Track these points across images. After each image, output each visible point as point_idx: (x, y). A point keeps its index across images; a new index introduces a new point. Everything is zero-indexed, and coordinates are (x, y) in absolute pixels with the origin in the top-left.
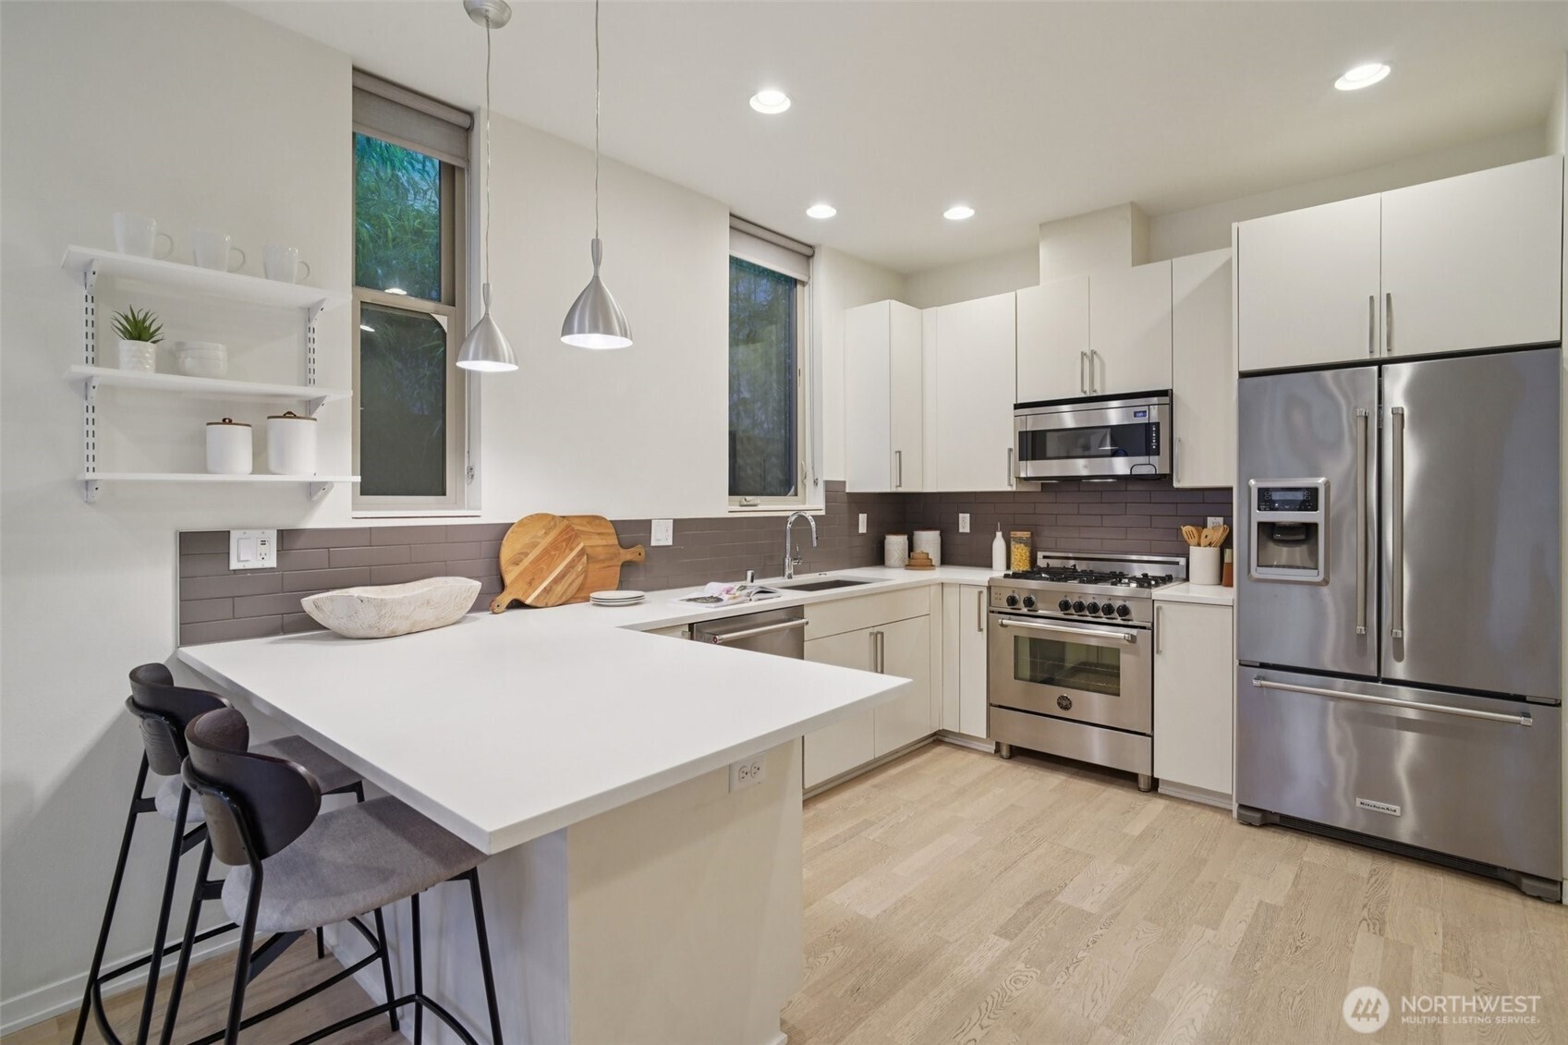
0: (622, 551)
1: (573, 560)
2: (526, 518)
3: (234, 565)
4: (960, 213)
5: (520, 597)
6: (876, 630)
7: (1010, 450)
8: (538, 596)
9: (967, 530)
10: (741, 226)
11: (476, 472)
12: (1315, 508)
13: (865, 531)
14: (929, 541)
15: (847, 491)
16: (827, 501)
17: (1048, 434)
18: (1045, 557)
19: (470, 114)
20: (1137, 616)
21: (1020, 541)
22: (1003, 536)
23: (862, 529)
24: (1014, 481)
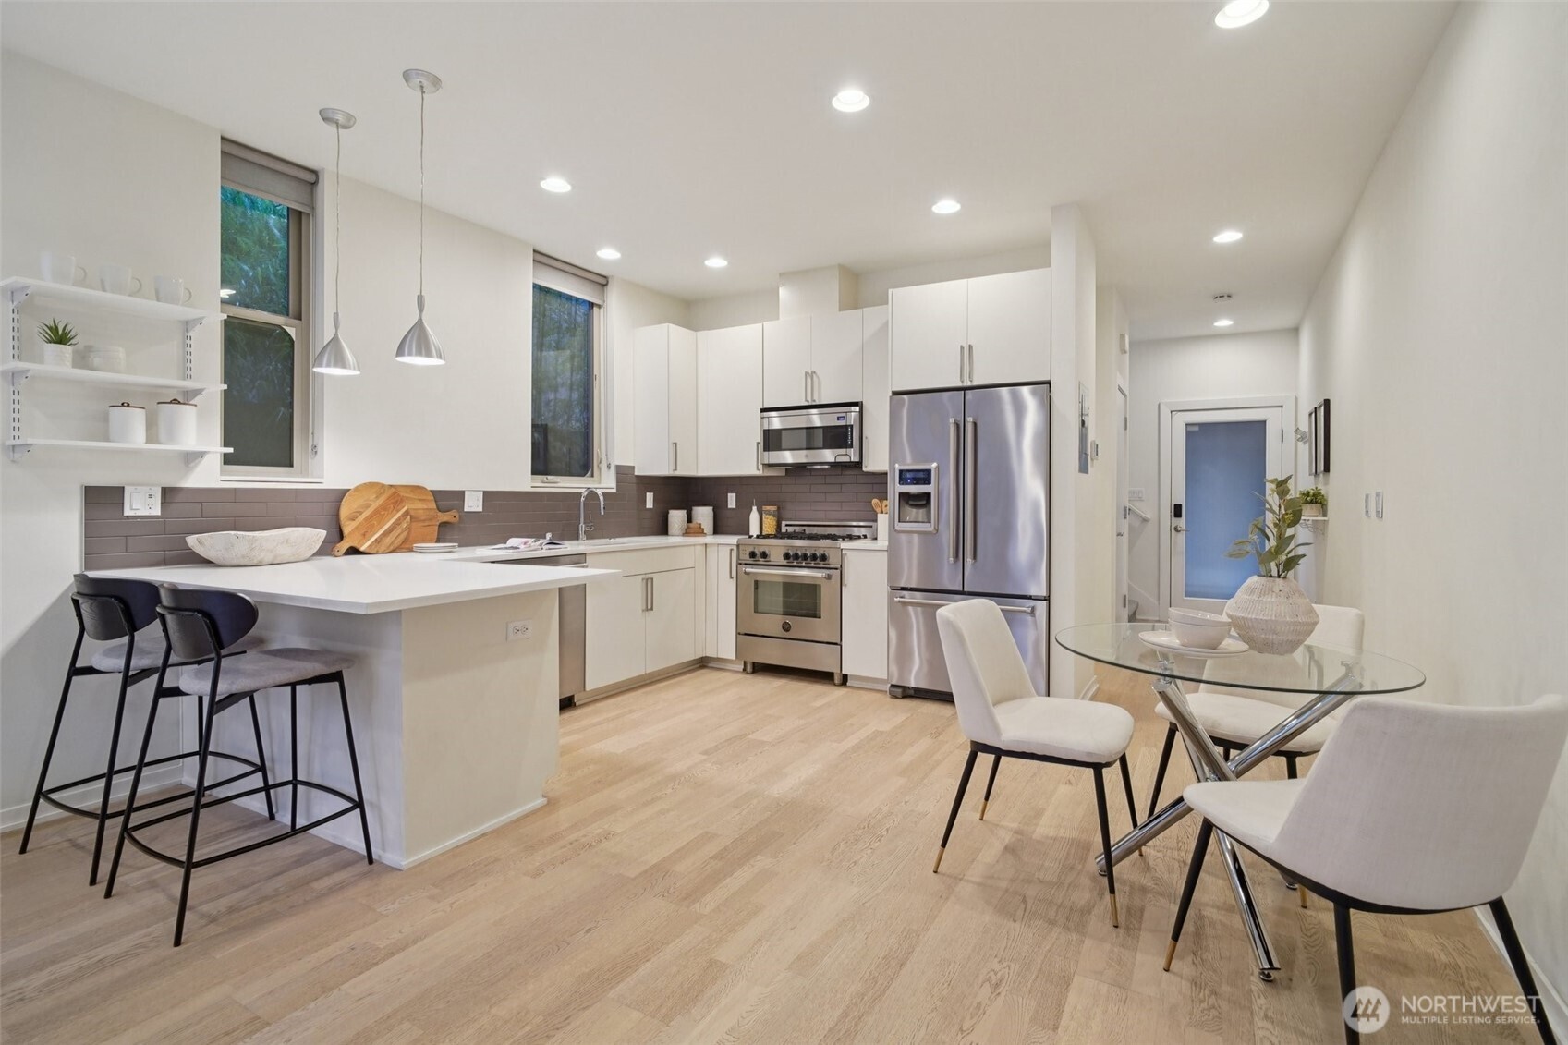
0: (440, 514)
1: (399, 519)
2: (361, 485)
3: (127, 512)
4: (716, 262)
5: (355, 544)
6: (647, 576)
7: (758, 443)
8: (370, 545)
9: (734, 506)
10: (542, 259)
11: (319, 449)
12: (929, 483)
13: (652, 507)
14: (704, 515)
15: (636, 474)
16: (617, 482)
17: (783, 432)
18: (787, 525)
19: (314, 172)
20: (833, 562)
21: (769, 513)
22: (758, 510)
23: (650, 504)
24: (761, 467)
